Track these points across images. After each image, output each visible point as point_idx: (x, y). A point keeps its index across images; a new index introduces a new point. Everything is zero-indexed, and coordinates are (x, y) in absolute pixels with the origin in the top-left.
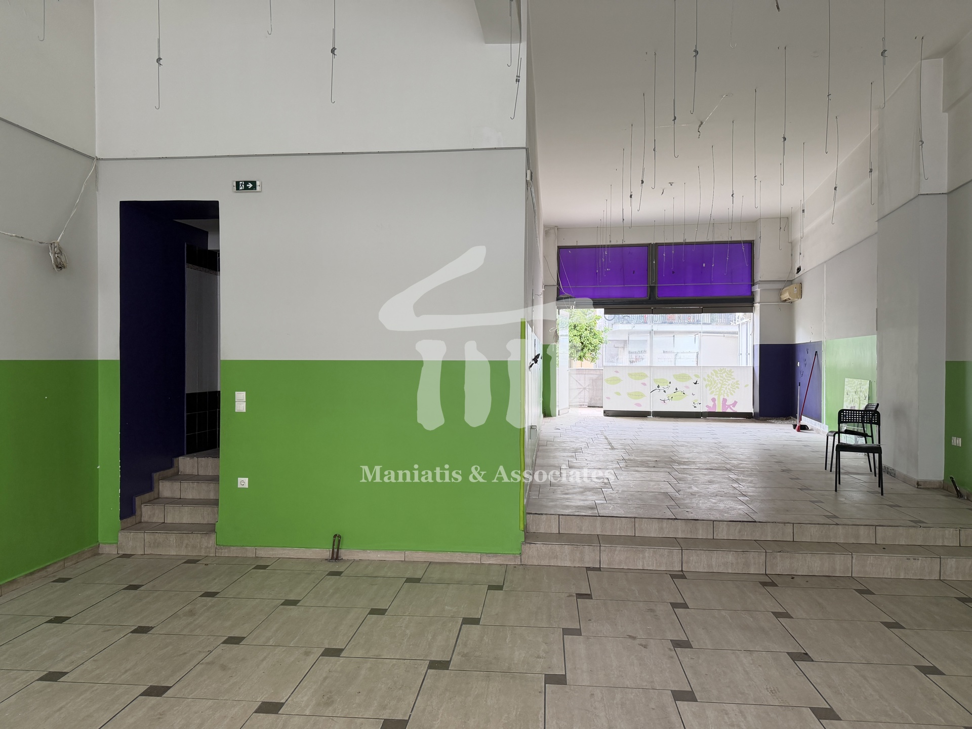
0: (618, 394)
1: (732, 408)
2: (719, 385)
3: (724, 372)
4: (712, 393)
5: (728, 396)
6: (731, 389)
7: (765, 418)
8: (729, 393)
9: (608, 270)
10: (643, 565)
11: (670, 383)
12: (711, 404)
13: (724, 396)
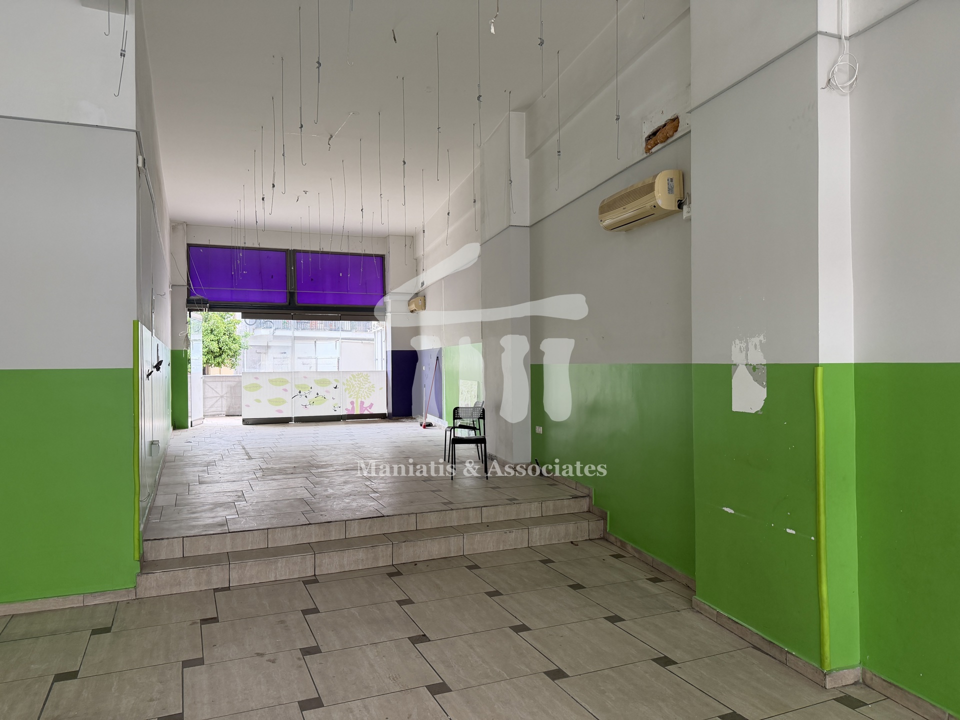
0: (258, 401)
1: (369, 410)
2: (357, 389)
3: (361, 377)
4: (350, 397)
5: (365, 398)
6: (368, 392)
7: (397, 418)
8: (366, 396)
9: (244, 272)
10: (276, 576)
11: (311, 388)
12: (350, 407)
13: (361, 399)
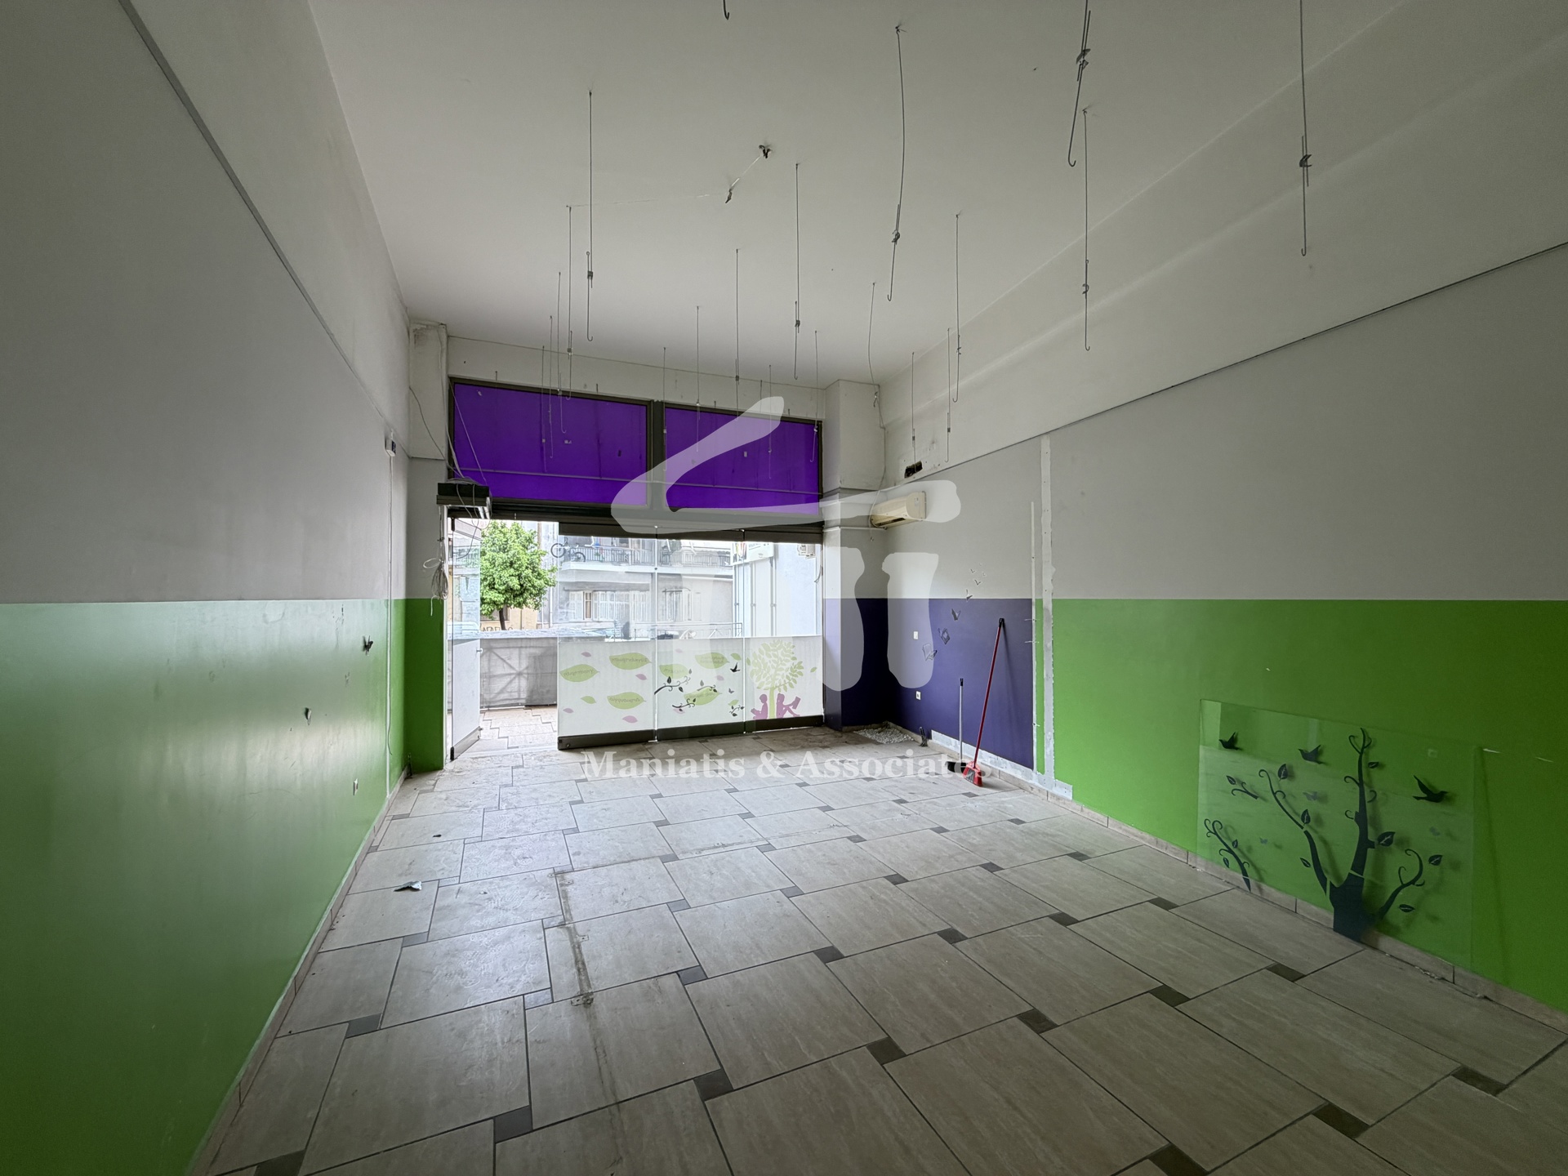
0: (590, 700)
1: (793, 710)
2: (772, 671)
3: (779, 648)
4: (760, 686)
5: (785, 689)
6: (791, 677)
8: (787, 685)
9: (566, 442)
11: (690, 672)
12: (759, 707)
13: (780, 690)
